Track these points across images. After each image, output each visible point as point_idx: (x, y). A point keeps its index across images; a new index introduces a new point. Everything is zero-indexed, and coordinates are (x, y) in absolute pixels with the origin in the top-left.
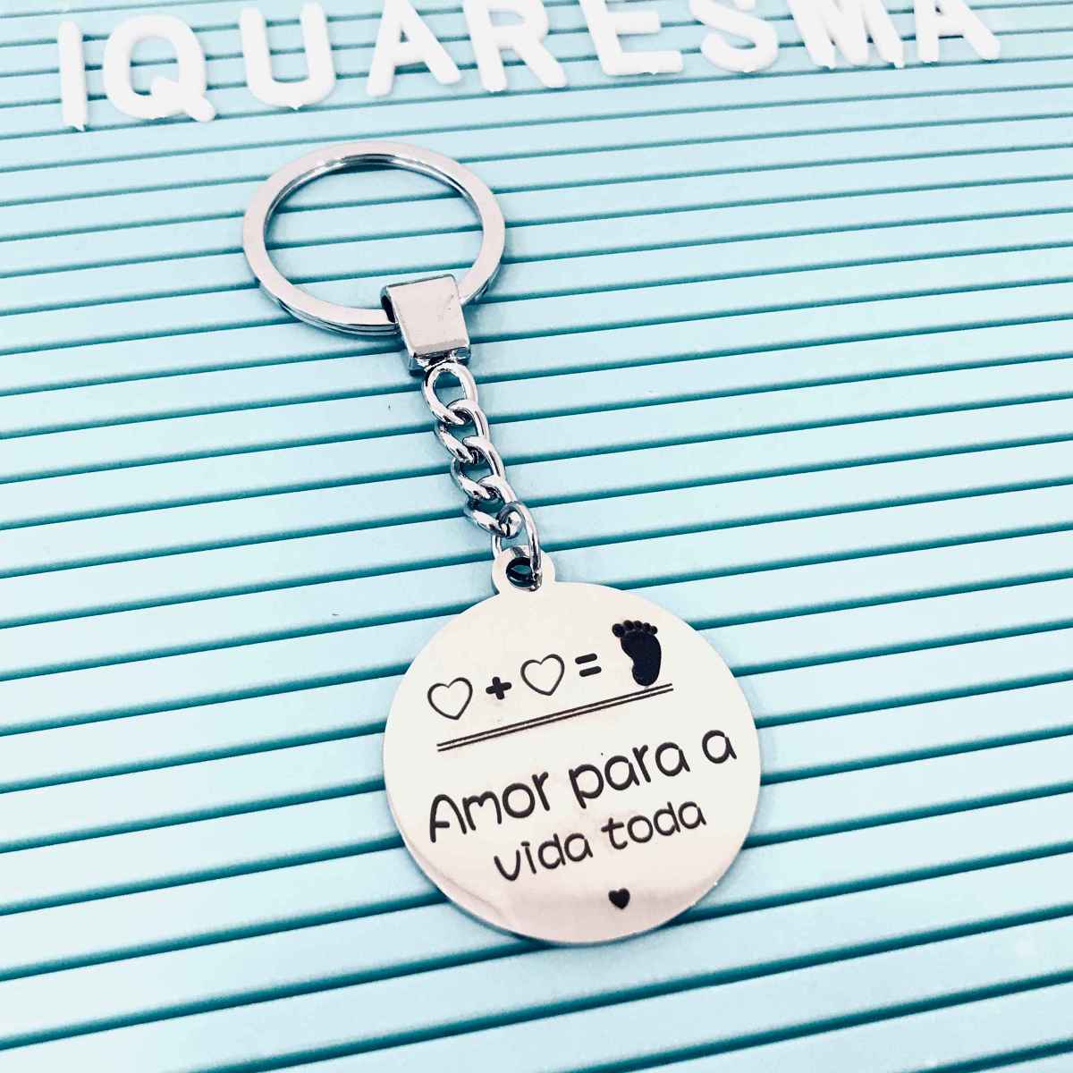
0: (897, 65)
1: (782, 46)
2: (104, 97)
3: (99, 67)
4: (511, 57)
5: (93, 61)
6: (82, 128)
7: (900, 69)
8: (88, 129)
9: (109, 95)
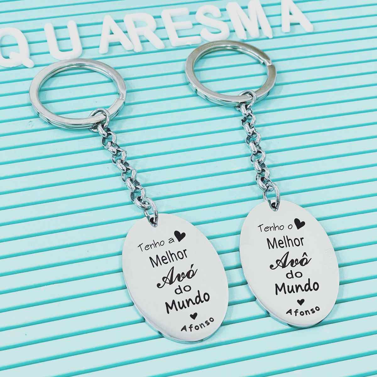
0: (270, 37)
1: (231, 31)
7: (271, 39)
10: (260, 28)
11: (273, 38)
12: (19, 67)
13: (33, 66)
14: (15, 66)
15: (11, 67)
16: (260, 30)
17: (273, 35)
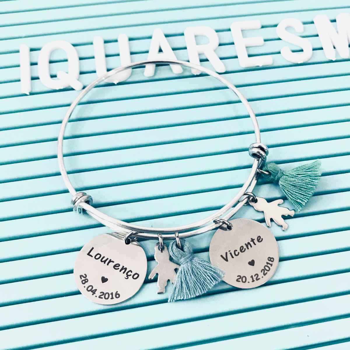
1: (314, 49)
2: (38, 78)
3: (36, 64)
4: (203, 57)
5: (34, 61)
6: (29, 94)
8: (31, 94)
9: (40, 77)
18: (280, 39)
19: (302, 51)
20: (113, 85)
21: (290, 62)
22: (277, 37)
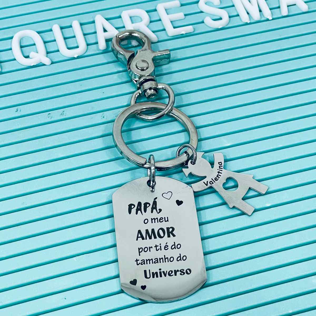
0: (270, 19)
1: (231, 17)
3: (11, 49)
5: (9, 47)
9: (16, 59)
10: (260, 11)
11: (273, 19)
12: (39, 65)
13: (51, 64)
14: (35, 64)
15: (32, 65)
16: (261, 13)
17: (272, 17)
18: (202, 12)
19: (221, 19)
20: (74, 58)
21: (212, 28)
22: (199, 11)
